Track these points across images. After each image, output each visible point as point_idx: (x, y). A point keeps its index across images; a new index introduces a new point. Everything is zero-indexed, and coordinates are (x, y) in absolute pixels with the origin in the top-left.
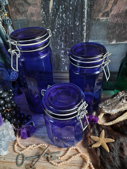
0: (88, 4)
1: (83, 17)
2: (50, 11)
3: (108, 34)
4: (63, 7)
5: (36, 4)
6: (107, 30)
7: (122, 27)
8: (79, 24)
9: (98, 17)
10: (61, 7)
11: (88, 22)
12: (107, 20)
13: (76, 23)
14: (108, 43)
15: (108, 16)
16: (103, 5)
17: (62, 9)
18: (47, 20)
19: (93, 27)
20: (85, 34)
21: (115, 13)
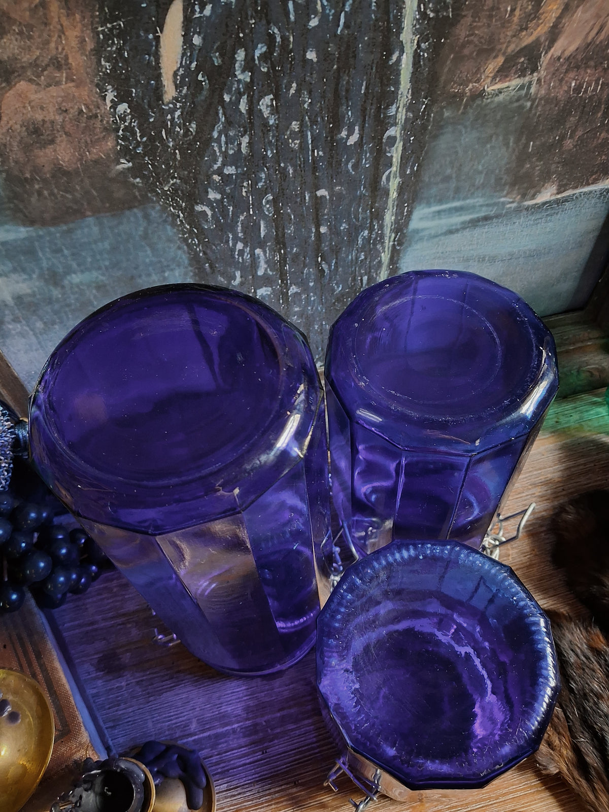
0: (424, 15)
1: (388, 98)
2: (170, 92)
3: (523, 157)
4: (257, 53)
5: (58, 64)
6: (517, 141)
7: (599, 115)
8: (361, 138)
9: (478, 81)
10: (241, 55)
11: (416, 118)
12: (524, 92)
13: (344, 134)
14: (514, 205)
15: (534, 69)
16: (513, 10)
17: (249, 65)
18: (150, 150)
19: (444, 143)
20: (394, 185)
21: (572, 48)
